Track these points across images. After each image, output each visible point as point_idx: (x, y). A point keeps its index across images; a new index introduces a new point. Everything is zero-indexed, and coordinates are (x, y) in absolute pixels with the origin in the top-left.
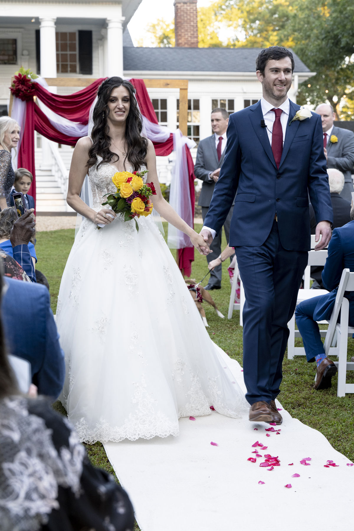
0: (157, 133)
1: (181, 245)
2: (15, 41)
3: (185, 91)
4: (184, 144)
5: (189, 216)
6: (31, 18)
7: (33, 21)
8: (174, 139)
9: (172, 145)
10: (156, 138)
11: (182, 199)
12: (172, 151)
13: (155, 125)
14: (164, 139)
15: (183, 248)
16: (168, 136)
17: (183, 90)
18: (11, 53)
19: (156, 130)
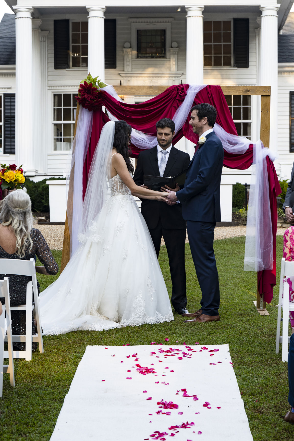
0: (234, 144)
1: (260, 267)
2: (164, 32)
3: (267, 97)
4: (265, 156)
5: (269, 234)
6: (177, 7)
7: (179, 10)
8: (253, 151)
9: (252, 157)
10: (234, 150)
11: (261, 217)
12: (251, 163)
13: (232, 136)
14: (242, 151)
15: (262, 270)
16: (248, 147)
17: (265, 97)
18: (159, 45)
19: (234, 141)
